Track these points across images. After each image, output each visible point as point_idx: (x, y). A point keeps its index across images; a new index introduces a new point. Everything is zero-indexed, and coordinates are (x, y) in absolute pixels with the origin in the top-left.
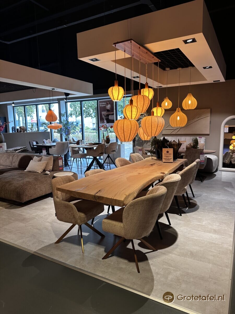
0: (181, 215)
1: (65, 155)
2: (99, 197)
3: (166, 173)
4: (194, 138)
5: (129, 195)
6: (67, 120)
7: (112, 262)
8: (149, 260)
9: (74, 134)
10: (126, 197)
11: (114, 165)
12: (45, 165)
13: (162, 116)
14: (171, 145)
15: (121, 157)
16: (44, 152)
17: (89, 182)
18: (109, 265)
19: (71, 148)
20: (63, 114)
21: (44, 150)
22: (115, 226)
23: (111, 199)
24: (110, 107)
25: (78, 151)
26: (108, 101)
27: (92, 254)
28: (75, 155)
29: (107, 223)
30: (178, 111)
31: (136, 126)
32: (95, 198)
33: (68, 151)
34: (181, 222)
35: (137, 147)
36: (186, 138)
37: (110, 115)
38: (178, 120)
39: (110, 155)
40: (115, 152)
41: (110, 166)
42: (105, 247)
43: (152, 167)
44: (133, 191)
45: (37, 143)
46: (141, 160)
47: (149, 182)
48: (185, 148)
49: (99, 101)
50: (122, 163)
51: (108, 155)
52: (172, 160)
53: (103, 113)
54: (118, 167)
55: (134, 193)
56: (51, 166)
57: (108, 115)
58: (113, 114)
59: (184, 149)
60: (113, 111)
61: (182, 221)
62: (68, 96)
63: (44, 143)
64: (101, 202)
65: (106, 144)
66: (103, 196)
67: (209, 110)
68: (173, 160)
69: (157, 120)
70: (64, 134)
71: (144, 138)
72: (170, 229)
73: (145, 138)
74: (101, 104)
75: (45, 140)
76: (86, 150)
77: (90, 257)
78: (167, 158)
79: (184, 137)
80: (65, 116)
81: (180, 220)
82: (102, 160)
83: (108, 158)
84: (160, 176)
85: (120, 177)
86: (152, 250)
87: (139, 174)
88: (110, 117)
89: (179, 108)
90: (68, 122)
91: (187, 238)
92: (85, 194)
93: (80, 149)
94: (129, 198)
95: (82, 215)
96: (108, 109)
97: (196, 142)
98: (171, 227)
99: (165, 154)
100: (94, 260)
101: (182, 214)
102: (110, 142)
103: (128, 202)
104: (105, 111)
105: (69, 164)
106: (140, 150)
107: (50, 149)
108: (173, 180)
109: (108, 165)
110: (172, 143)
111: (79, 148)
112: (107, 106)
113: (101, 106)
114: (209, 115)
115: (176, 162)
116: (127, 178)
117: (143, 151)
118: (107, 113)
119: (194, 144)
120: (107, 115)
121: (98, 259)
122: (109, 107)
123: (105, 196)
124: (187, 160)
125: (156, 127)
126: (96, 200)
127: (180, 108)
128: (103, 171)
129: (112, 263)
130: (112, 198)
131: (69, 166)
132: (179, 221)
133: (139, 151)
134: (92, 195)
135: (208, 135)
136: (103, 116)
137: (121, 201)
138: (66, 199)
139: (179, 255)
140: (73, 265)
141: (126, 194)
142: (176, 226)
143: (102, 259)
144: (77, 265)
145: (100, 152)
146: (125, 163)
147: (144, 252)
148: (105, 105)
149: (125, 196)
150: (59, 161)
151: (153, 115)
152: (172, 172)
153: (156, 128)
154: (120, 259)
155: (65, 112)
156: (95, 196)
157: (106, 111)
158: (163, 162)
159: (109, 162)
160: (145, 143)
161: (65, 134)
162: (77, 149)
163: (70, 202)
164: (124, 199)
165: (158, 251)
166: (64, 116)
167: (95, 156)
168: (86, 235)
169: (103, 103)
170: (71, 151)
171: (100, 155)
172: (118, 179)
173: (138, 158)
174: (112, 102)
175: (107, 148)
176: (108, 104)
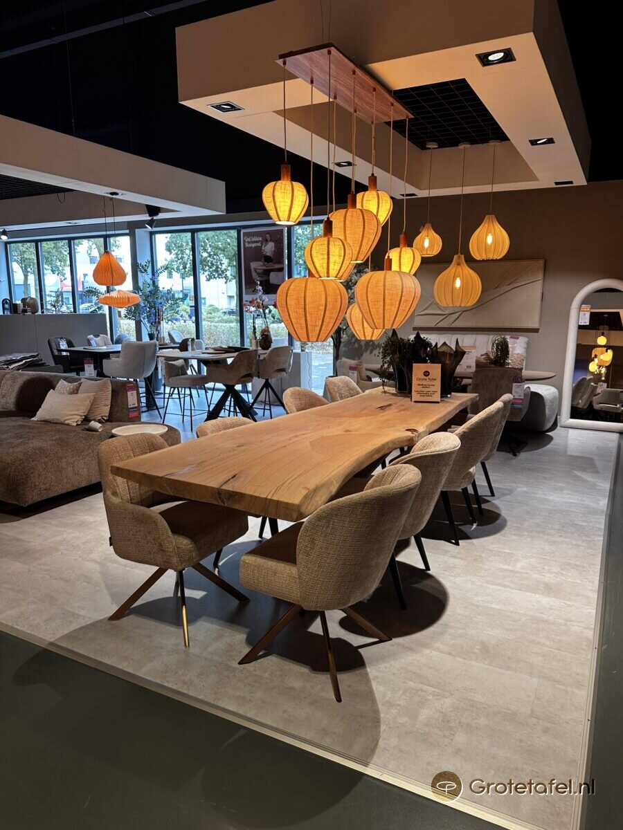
0: (457, 544)
1: (148, 378)
2: (230, 495)
3: (421, 429)
4: (497, 337)
5: (316, 490)
6: (154, 282)
7: (265, 672)
8: (367, 665)
9: (175, 322)
10: (307, 494)
11: (282, 408)
12: (88, 403)
13: (413, 271)
14: (435, 355)
15: (300, 386)
16: (90, 370)
17: (208, 451)
18: (256, 681)
19: (163, 358)
20: (143, 267)
21: (89, 363)
22: (275, 573)
23: (266, 499)
24: (273, 249)
26: (268, 232)
27: (210, 649)
28: (175, 378)
29: (255, 566)
30: (459, 264)
31: (339, 297)
32: (220, 498)
33: (156, 369)
34: (456, 561)
35: (344, 359)
36: (476, 340)
37: (272, 270)
38: (456, 287)
39: (272, 382)
40: (284, 373)
41: (270, 410)
42: (247, 630)
43: (382, 414)
44: (328, 478)
45: (70, 344)
46: (352, 393)
47: (373, 455)
48: (474, 365)
49: (243, 231)
50: (302, 402)
51: (267, 380)
52: (437, 397)
53: (254, 265)
54: (291, 413)
55: (332, 484)
56: (107, 407)
57: (267, 273)
58: (281, 270)
59: (470, 367)
60: (282, 262)
61: (459, 560)
62: (157, 214)
63: (90, 344)
64: (237, 507)
65: (260, 351)
66: (243, 492)
67: (541, 262)
68: (442, 397)
69: (401, 284)
70: (147, 322)
71: (364, 335)
72: (428, 582)
73: (366, 334)
74: (249, 240)
75: (92, 336)
76: (206, 366)
77: (206, 659)
78: (423, 389)
79: (470, 336)
80: (149, 270)
81: (455, 557)
82: (250, 396)
83: (265, 389)
84: (404, 437)
85: (296, 439)
86: (378, 640)
87: (348, 431)
88: (273, 278)
89: (459, 254)
90: (156, 287)
91: (473, 605)
92: (192, 484)
93: (190, 364)
94: (317, 499)
95: (185, 543)
96: (268, 254)
97: (503, 349)
98: (430, 576)
99: (418, 379)
100: (215, 666)
101: (460, 541)
102: (273, 346)
103: (313, 507)
104: (260, 261)
105: (159, 403)
106: (352, 368)
107: (105, 362)
108: (438, 449)
109: (264, 409)
110: (439, 350)
111: (186, 360)
112: (265, 246)
113: (247, 245)
114: (541, 277)
115: (448, 402)
116: (312, 444)
117: (359, 373)
118: (265, 265)
119: (497, 355)
120: (265, 270)
121: (227, 665)
122: (269, 248)
123: (248, 490)
124: (477, 397)
125: (398, 303)
126: (223, 502)
127: (463, 256)
128: (248, 423)
129: (266, 675)
130: (269, 497)
131: (157, 409)
132: (453, 560)
133: (350, 371)
134: (212, 488)
135: (536, 330)
136: (254, 274)
137: (293, 505)
138: (139, 499)
139: (450, 654)
140: (158, 681)
141: (308, 486)
142: (444, 574)
143: (240, 663)
144: (168, 682)
145: (244, 372)
146: (310, 402)
147: (355, 645)
148: (259, 244)
149: (304, 492)
150: (129, 393)
151: (390, 269)
152: (436, 427)
153: (397, 306)
154: (287, 663)
155: (150, 259)
156: (219, 492)
157: (263, 260)
158: (413, 400)
159: (267, 399)
160: (366, 351)
161: (149, 322)
162: (180, 363)
163: (151, 508)
164: (300, 502)
165: (395, 640)
166: (146, 271)
167: (230, 383)
168: (198, 597)
169: (255, 239)
170: (164, 367)
171: (244, 379)
172: (288, 445)
173: (347, 388)
174: (278, 236)
175: (262, 360)
176: (267, 240)
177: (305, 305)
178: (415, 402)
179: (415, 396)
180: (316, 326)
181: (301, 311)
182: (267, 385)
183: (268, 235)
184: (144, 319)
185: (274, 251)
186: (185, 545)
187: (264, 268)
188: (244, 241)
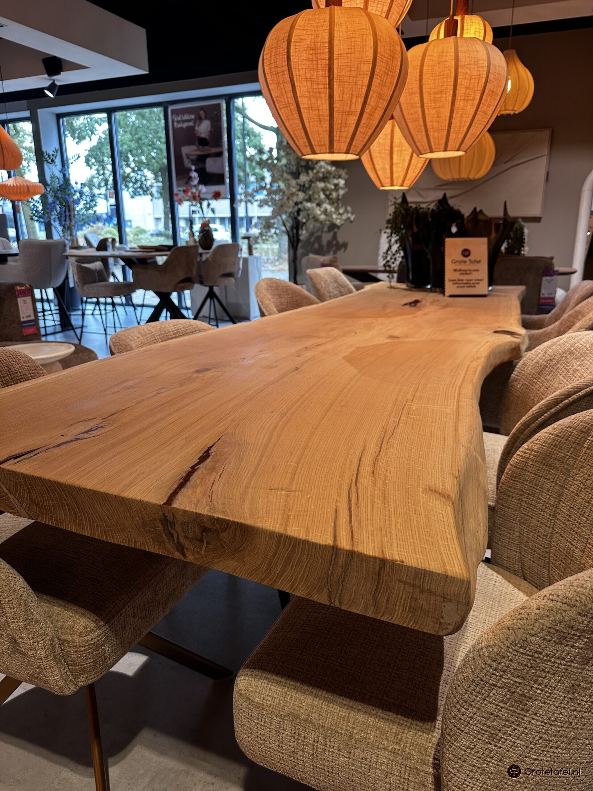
1: (58, 288)
6: (64, 175)
9: (92, 224)
17: (130, 383)
19: (74, 259)
20: (50, 157)
24: (209, 129)
25: (100, 272)
26: (202, 108)
28: (89, 286)
32: (171, 535)
33: (67, 277)
37: (208, 156)
40: (232, 280)
49: (170, 108)
50: (283, 300)
51: (211, 288)
52: (483, 288)
53: (186, 150)
57: (201, 160)
58: (220, 154)
60: (220, 144)
65: (200, 250)
67: (549, 133)
68: (489, 287)
70: (58, 226)
74: (178, 118)
76: (131, 268)
80: (58, 160)
82: (190, 312)
83: (208, 301)
85: (309, 354)
87: (394, 337)
88: (211, 165)
90: (66, 180)
96: (203, 135)
99: (454, 262)
105: (75, 320)
106: (325, 265)
112: (199, 126)
113: (177, 125)
114: (546, 151)
116: (350, 359)
118: (199, 150)
120: (200, 156)
122: (204, 128)
126: (181, 549)
131: (73, 329)
135: (536, 221)
136: (187, 161)
145: (182, 275)
148: (191, 124)
150: (20, 301)
155: (57, 147)
156: (167, 519)
157: (197, 143)
158: (448, 294)
159: (212, 314)
161: (60, 224)
162: (98, 265)
166: (53, 161)
167: (164, 290)
169: (186, 117)
170: (75, 271)
171: (182, 285)
172: (302, 364)
173: (335, 285)
174: (215, 113)
175: (204, 262)
176: (200, 119)
177: (331, 59)
178: (451, 296)
179: (450, 288)
180: (350, 113)
181: (322, 75)
182: (211, 295)
183: (202, 112)
184: (54, 221)
185: (211, 132)
186: (80, 636)
187: (199, 153)
188: (173, 121)
